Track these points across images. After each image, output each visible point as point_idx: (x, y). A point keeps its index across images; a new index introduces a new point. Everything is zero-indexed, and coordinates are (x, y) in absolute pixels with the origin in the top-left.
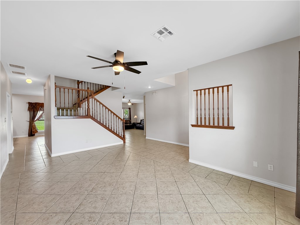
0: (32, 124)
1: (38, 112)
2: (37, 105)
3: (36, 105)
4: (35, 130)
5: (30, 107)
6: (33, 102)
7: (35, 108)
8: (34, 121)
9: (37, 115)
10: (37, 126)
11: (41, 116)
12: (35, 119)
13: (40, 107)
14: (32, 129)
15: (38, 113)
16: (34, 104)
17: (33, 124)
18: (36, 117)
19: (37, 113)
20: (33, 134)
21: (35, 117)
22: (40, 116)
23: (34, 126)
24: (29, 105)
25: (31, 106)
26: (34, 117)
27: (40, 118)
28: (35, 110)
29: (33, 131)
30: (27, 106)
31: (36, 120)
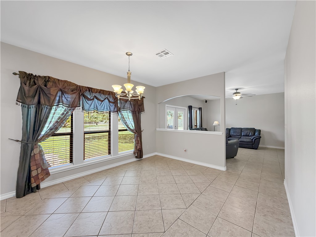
0: (32, 150)
1: (51, 109)
2: (50, 84)
3: (46, 86)
4: (43, 170)
5: (26, 88)
6: (36, 72)
7: (41, 95)
8: (37, 141)
9: (49, 120)
10: (47, 157)
11: (60, 122)
12: (41, 131)
13: (59, 94)
14: (30, 167)
15: (53, 111)
16: (40, 82)
17: (36, 151)
18: (47, 125)
19: (49, 113)
20: (34, 185)
21: (43, 127)
22: (57, 122)
23: (38, 157)
24: (23, 83)
25: (30, 86)
26: (38, 124)
27: (57, 129)
28: (42, 101)
29: (34, 173)
30: (16, 83)
31: (47, 135)
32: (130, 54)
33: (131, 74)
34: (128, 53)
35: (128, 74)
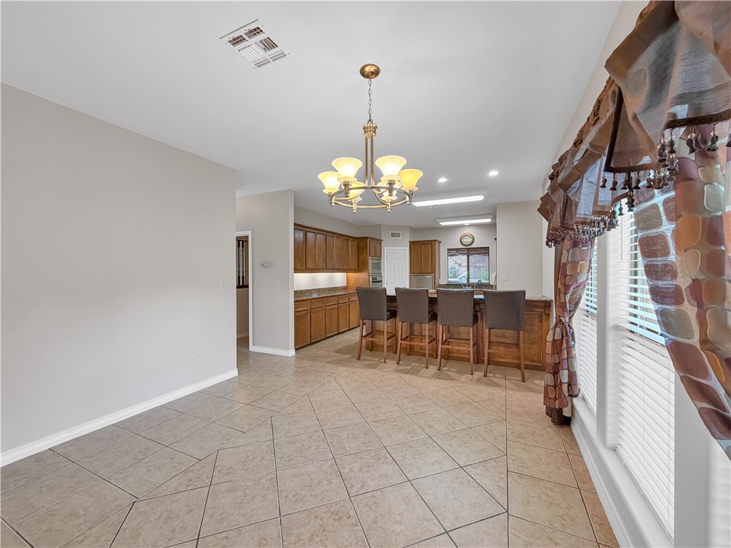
32: (372, 69)
33: (375, 132)
34: (367, 69)
35: (365, 132)
